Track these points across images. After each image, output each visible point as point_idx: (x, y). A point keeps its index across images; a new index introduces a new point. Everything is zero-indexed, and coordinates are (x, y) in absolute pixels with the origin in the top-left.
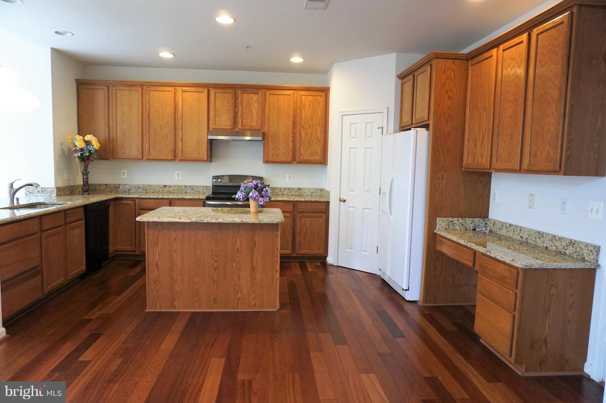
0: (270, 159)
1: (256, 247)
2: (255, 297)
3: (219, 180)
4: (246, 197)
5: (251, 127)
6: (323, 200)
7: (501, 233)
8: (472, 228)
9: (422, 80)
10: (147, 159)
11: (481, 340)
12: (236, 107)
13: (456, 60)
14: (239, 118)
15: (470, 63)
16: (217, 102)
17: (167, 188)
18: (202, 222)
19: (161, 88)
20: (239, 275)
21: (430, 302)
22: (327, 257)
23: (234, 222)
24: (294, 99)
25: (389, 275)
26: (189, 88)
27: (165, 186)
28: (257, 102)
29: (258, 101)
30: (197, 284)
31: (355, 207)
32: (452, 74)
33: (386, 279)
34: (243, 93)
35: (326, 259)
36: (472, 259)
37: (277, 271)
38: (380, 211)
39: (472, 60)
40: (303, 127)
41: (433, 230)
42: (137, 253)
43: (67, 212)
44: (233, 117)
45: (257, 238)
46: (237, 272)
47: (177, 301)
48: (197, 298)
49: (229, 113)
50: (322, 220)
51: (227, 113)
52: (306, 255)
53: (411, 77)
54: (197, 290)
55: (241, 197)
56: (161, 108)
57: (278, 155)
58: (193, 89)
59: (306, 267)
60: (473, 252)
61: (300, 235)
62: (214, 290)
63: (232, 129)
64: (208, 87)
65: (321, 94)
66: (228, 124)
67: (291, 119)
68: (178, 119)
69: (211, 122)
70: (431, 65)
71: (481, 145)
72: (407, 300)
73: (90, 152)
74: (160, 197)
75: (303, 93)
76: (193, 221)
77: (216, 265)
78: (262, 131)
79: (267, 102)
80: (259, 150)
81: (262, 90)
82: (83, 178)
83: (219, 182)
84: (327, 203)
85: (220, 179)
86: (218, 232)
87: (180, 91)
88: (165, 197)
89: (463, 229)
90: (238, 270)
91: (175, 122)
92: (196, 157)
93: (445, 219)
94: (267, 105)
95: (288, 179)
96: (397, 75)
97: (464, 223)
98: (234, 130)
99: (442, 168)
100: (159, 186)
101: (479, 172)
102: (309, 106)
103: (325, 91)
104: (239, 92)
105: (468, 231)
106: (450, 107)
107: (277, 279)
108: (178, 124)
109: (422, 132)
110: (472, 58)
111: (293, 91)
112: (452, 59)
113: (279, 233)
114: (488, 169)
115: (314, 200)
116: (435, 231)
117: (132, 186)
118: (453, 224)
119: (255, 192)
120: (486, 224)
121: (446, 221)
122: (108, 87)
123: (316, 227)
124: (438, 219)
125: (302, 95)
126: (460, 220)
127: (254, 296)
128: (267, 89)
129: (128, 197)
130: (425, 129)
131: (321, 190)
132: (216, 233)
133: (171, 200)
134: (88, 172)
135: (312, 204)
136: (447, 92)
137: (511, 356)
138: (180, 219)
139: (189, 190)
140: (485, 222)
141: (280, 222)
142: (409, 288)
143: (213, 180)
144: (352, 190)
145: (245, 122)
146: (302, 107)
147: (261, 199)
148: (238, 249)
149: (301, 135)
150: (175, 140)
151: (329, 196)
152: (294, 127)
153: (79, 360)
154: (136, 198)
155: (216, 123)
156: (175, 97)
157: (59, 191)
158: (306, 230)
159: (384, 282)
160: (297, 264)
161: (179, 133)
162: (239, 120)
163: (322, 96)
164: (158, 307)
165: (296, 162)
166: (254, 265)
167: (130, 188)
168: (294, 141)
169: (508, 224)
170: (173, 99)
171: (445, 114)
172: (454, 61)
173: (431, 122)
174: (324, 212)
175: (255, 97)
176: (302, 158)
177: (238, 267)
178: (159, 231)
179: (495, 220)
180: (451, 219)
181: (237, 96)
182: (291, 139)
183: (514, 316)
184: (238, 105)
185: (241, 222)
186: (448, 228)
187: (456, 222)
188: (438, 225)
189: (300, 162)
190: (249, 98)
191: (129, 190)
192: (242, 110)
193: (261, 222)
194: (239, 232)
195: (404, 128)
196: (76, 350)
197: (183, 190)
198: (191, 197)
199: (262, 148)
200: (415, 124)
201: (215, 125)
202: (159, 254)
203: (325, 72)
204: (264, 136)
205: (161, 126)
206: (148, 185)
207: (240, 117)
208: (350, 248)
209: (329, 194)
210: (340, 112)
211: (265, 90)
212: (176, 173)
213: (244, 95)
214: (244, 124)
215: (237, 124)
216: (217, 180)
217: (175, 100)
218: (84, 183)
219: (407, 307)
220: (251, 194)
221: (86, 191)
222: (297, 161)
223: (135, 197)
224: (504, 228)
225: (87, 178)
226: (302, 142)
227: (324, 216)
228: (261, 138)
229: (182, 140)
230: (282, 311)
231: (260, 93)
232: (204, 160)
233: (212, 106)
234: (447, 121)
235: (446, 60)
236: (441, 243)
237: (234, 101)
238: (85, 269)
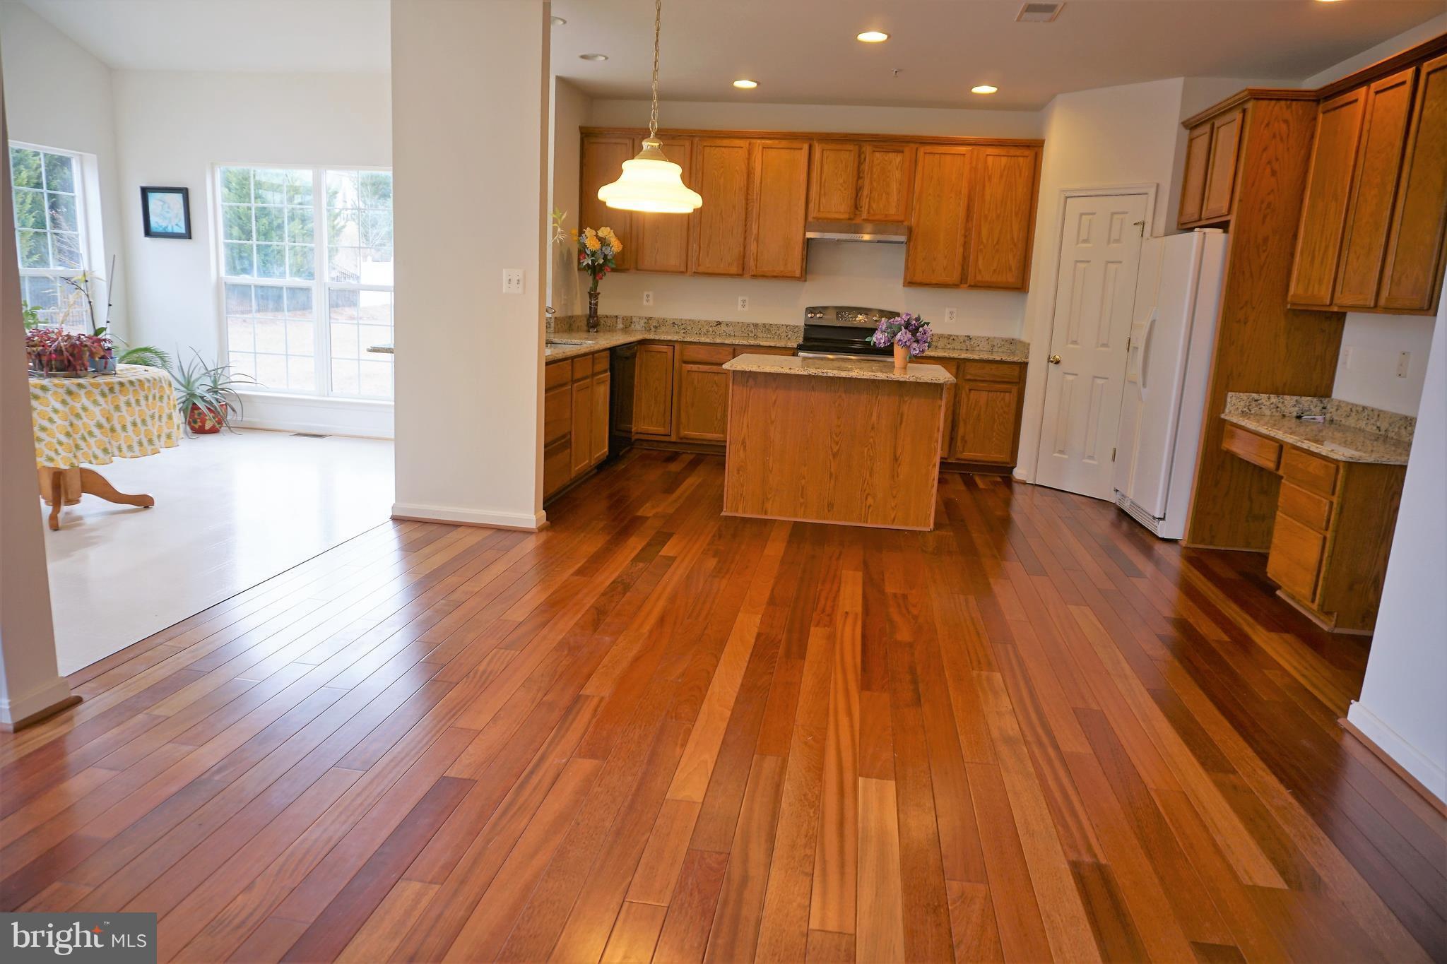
0: (918, 278)
1: (904, 424)
2: (896, 506)
3: (818, 316)
4: (889, 341)
5: (886, 216)
6: (1016, 359)
7: (1347, 424)
8: (1295, 414)
9: (1227, 135)
10: (695, 272)
11: (1278, 593)
12: (859, 178)
13: (1294, 103)
14: (865, 197)
15: (1321, 107)
16: (826, 167)
17: (723, 327)
18: (825, 375)
19: (726, 142)
20: (872, 469)
21: (1203, 541)
22: (1015, 467)
23: (875, 378)
24: (971, 163)
25: (1131, 497)
26: (777, 142)
27: (719, 323)
28: (899, 168)
29: (902, 167)
30: (804, 478)
31: (1076, 375)
32: (1284, 127)
33: (1126, 507)
34: (874, 151)
35: (1011, 472)
36: (1274, 457)
37: (935, 465)
38: (1126, 381)
39: (1325, 101)
40: (986, 217)
41: (1220, 413)
42: (673, 438)
43: (596, 355)
44: (854, 196)
45: (905, 409)
46: (869, 463)
47: (771, 502)
48: (802, 500)
49: (845, 189)
50: (1010, 398)
51: (842, 189)
52: (976, 461)
53: (1207, 128)
54: (803, 488)
55: (882, 341)
56: (722, 179)
57: (933, 271)
58: (784, 143)
59: (976, 484)
60: (1277, 445)
61: (965, 423)
62: (829, 489)
63: (850, 219)
64: (810, 139)
65: (1027, 152)
66: (842, 211)
67: (963, 202)
68: (753, 199)
69: (811, 205)
70: (1244, 111)
71: (1322, 263)
72: (1160, 536)
73: (605, 257)
74: (718, 341)
75: (990, 150)
76: (810, 373)
77: (836, 449)
78: (906, 223)
79: (920, 168)
80: (896, 261)
81: (912, 145)
82: (590, 304)
83: (819, 319)
84: (1023, 366)
85: (821, 313)
86: (843, 395)
87: (759, 145)
88: (727, 342)
89: (1277, 414)
90: (870, 460)
91: (747, 204)
92: (782, 272)
93: (1244, 396)
94: (919, 176)
95: (947, 319)
96: (1182, 121)
97: (1280, 405)
98: (854, 222)
99: (1246, 302)
100: (708, 323)
101: (1320, 311)
102: (1001, 176)
103: (1034, 147)
104: (868, 149)
105: (1287, 419)
106: (1272, 190)
107: (934, 479)
108: (752, 210)
109: (1216, 236)
110: (1327, 98)
111: (970, 148)
112: (1286, 100)
113: (943, 403)
114: (1326, 306)
115: (998, 358)
116: (1223, 416)
117: (661, 321)
118: (1259, 404)
119: (906, 333)
120: (1324, 408)
121: (1245, 398)
122: (633, 140)
123: (997, 410)
124: (1230, 394)
125: (987, 155)
126: (1274, 399)
127: (893, 504)
128: (921, 143)
129: (662, 338)
130: (1220, 231)
131: (1012, 341)
132: (840, 396)
133: (736, 347)
134: (599, 294)
135: (994, 366)
136: (1269, 163)
137: (1313, 601)
138: (790, 369)
139: (762, 332)
140: (1322, 405)
141: (949, 382)
142: (1164, 516)
143: (806, 315)
144: (1075, 342)
145: (874, 206)
146: (986, 178)
147: (915, 345)
148: (873, 425)
149: (980, 233)
150: (745, 238)
151: (1029, 352)
152: (968, 217)
153: (660, 554)
154: (677, 341)
155: (822, 208)
156: (749, 159)
157: (558, 325)
158: (979, 415)
159: (1122, 514)
160: (958, 478)
161: (753, 227)
162: (864, 202)
163: (1027, 157)
164: (740, 510)
165: (965, 286)
166: (897, 456)
167: (657, 325)
168: (966, 245)
169: (1360, 406)
170: (746, 162)
171: (1262, 202)
172: (1291, 104)
173: (1233, 218)
174: (1016, 383)
175: (897, 159)
176: (979, 278)
177: (872, 455)
178: (751, 388)
179: (1340, 402)
180: (1255, 396)
181: (863, 157)
182: (960, 240)
183: (1325, 538)
184: (863, 173)
185: (887, 379)
186: (1248, 411)
187: (1264, 401)
188: (1228, 405)
189: (976, 286)
190: (886, 161)
191: (656, 327)
192: (871, 183)
193: (918, 381)
194: (877, 397)
195: (1185, 227)
196: (649, 545)
197: (752, 332)
198: (772, 344)
199: (903, 257)
200: (1207, 219)
201: (819, 211)
202: (748, 426)
203: (1039, 108)
204: (910, 231)
205: (721, 212)
206: (689, 320)
207: (867, 197)
208: (1061, 452)
209: (1028, 349)
210: (1063, 191)
211: (917, 145)
212: (740, 299)
213: (877, 155)
214: (873, 210)
215: (859, 211)
216: (815, 314)
217: (748, 164)
218: (590, 312)
219: (1160, 549)
220: (899, 336)
221: (593, 327)
222: (968, 284)
223: (675, 339)
224: (1353, 414)
225: (596, 304)
226: (982, 247)
227: (1015, 390)
228: (903, 238)
229: (757, 240)
230: (937, 532)
231: (907, 150)
232: (795, 277)
233: (815, 175)
234: (1265, 217)
235: (1273, 102)
236: (1232, 436)
237: (856, 165)
238: (607, 453)
